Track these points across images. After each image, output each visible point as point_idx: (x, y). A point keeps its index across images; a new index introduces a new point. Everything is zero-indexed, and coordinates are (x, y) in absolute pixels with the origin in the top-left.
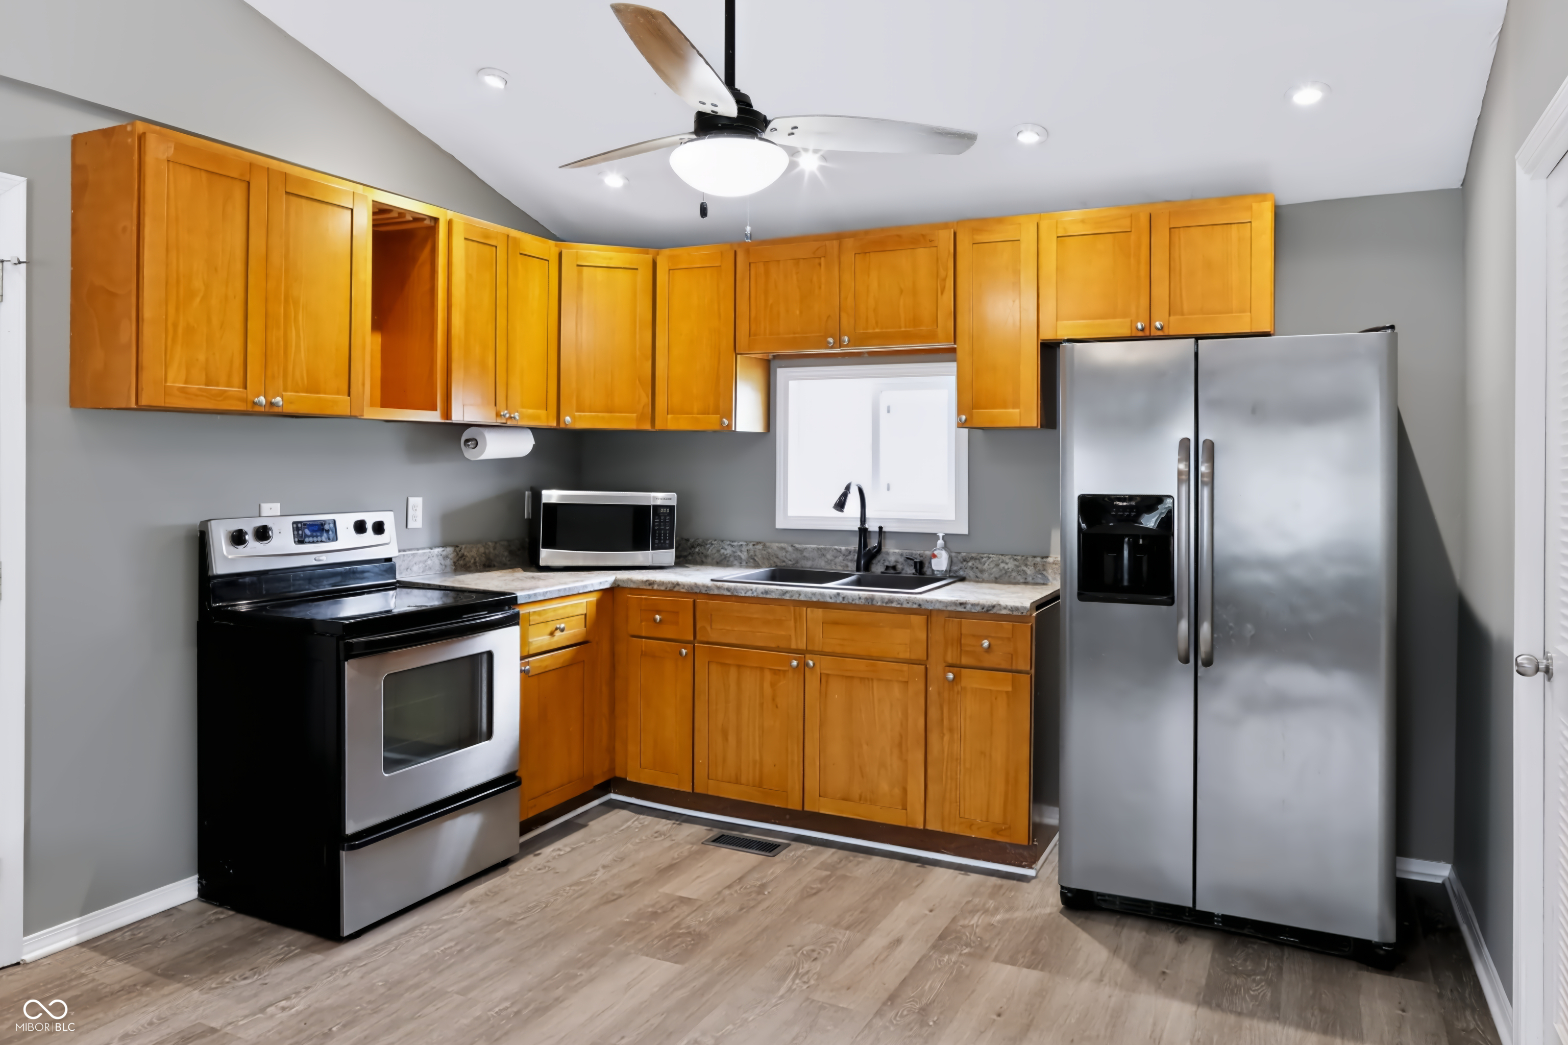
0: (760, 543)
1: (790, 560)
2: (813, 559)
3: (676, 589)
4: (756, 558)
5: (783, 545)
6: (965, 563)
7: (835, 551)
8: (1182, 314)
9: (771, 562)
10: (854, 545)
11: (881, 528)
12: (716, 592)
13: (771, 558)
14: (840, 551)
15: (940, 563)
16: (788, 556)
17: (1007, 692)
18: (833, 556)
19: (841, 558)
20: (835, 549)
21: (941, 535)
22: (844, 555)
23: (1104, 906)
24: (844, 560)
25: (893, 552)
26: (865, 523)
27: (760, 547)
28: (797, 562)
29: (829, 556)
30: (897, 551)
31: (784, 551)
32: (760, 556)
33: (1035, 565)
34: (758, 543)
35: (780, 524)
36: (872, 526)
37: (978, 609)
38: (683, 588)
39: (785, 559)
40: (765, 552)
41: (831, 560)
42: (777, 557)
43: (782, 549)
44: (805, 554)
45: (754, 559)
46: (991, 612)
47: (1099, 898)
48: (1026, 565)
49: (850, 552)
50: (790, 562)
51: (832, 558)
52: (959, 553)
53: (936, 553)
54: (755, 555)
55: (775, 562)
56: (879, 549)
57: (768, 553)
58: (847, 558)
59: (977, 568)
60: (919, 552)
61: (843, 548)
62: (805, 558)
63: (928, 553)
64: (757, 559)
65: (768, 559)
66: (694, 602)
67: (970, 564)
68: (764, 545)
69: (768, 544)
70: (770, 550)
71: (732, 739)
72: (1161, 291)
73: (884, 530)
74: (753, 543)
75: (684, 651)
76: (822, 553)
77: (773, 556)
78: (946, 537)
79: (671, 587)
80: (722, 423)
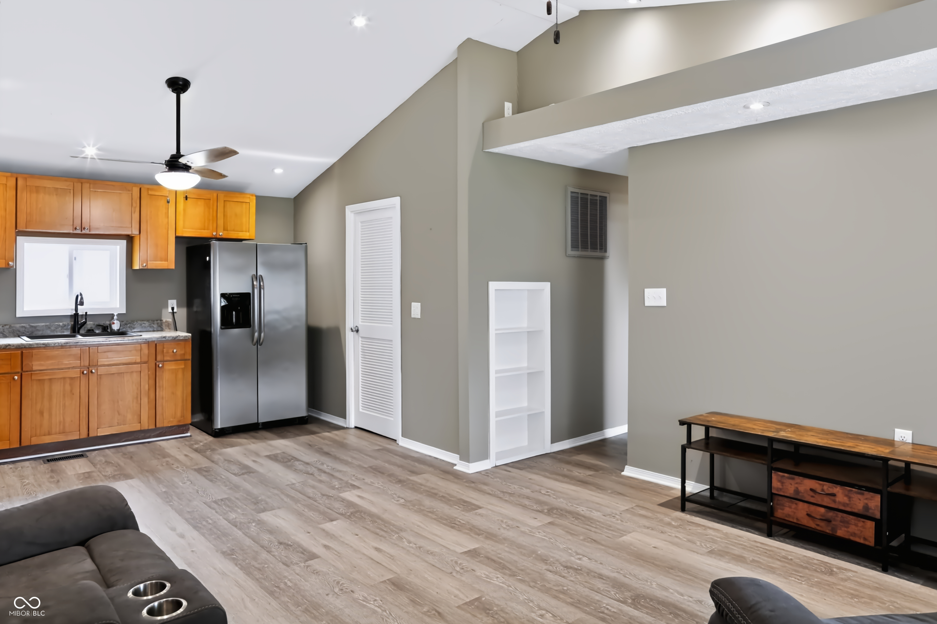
0: (7, 325)
1: (28, 332)
2: (43, 330)
4: (4, 333)
5: (23, 325)
6: (126, 326)
7: (56, 325)
9: (15, 334)
10: (70, 323)
11: (86, 313)
12: (35, 346)
13: (15, 332)
14: (59, 325)
15: (116, 326)
16: (26, 330)
18: (55, 328)
19: (60, 328)
20: (56, 324)
21: (116, 314)
22: (62, 327)
24: (62, 329)
25: (90, 324)
26: (77, 311)
27: (8, 327)
28: (32, 332)
29: (52, 328)
30: (91, 323)
31: (24, 328)
32: (7, 332)
33: (158, 323)
34: (5, 325)
35: (18, 315)
36: (80, 312)
37: (171, 338)
38: (13, 347)
39: (25, 332)
40: (11, 329)
41: (54, 330)
42: (20, 331)
43: (23, 327)
44: (38, 328)
45: (3, 334)
46: (176, 339)
48: (154, 324)
49: (65, 326)
51: (55, 329)
52: (123, 322)
53: (114, 322)
54: (4, 332)
55: (17, 334)
56: (85, 323)
57: (13, 330)
58: (64, 328)
59: (132, 327)
60: (103, 322)
61: (61, 324)
62: (39, 330)
63: (108, 323)
64: (5, 333)
65: (12, 333)
66: (22, 353)
67: (128, 325)
68: (10, 327)
69: (12, 325)
70: (14, 328)
71: (46, 415)
72: (220, 221)
73: (88, 313)
74: (2, 326)
75: (16, 377)
76: (48, 327)
77: (16, 331)
78: (119, 315)
80: (8, 264)
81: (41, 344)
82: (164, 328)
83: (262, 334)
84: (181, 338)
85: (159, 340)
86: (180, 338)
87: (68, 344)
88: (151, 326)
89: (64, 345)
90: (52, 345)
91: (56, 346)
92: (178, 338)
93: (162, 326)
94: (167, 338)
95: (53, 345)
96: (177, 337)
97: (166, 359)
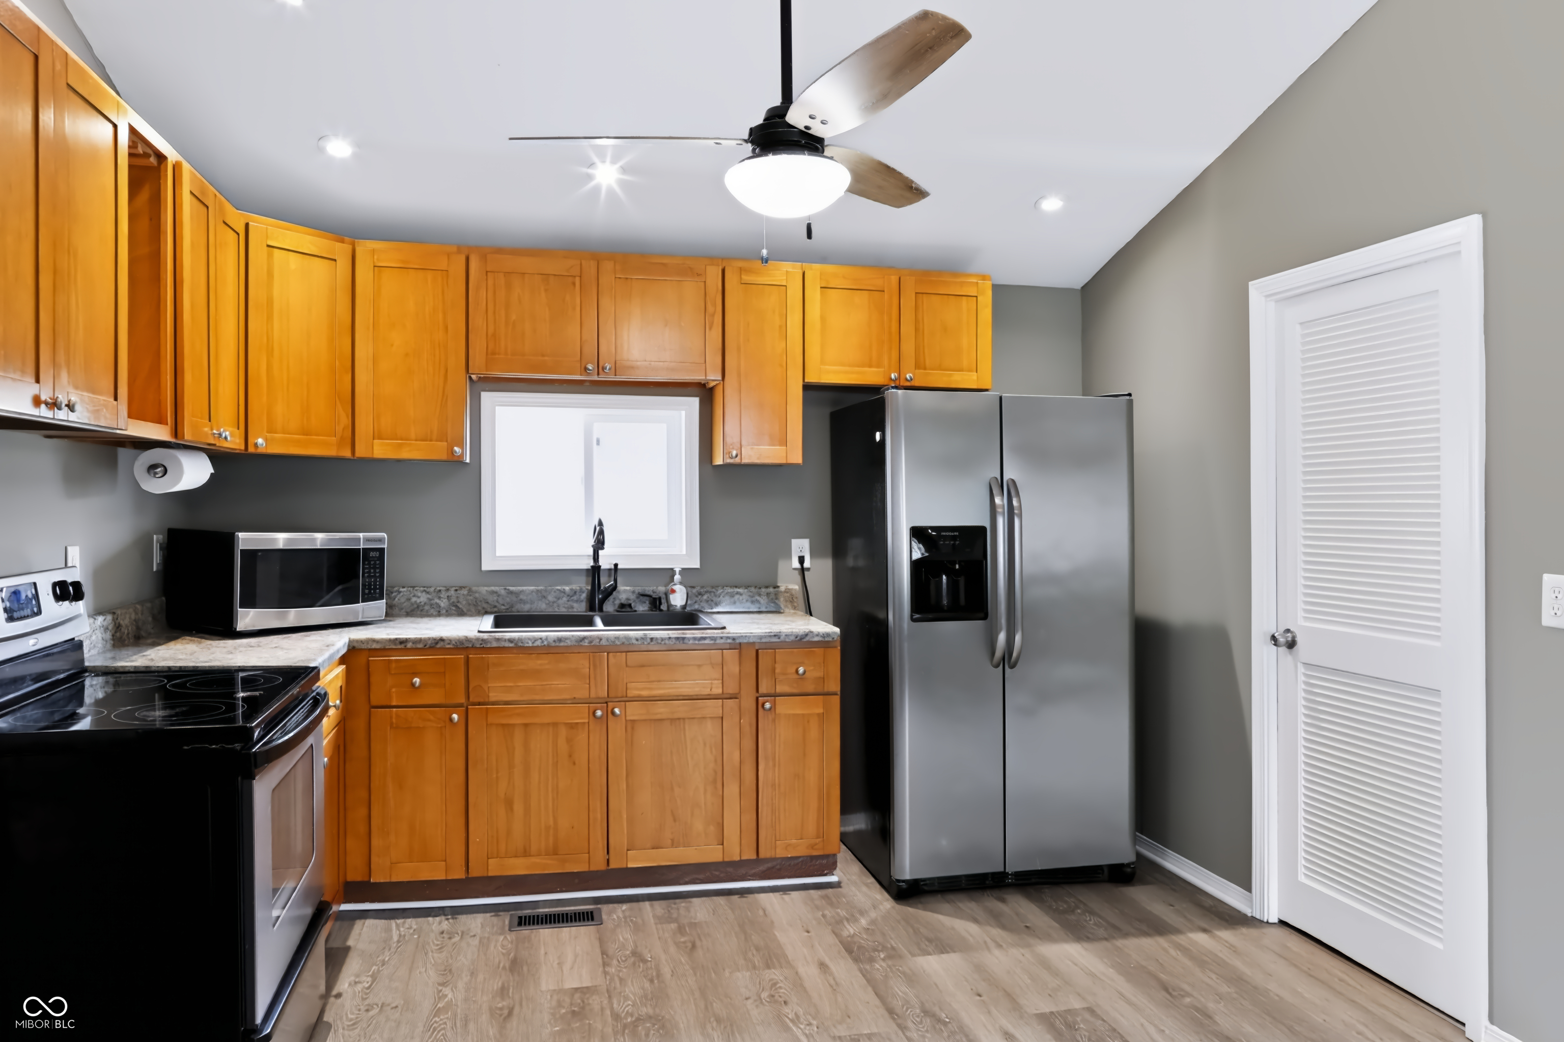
0: (464, 587)
1: (503, 605)
2: (532, 602)
3: (438, 646)
4: (458, 604)
5: (493, 588)
6: (700, 597)
7: (558, 592)
8: (925, 369)
9: (480, 608)
10: (583, 585)
11: (616, 565)
12: (495, 644)
13: (479, 604)
14: (564, 592)
15: (678, 599)
16: (501, 601)
17: (818, 714)
18: (556, 598)
19: (565, 599)
20: (558, 590)
21: (677, 570)
22: (568, 596)
23: (926, 888)
24: (568, 601)
25: (625, 591)
26: (598, 561)
27: (465, 592)
28: (512, 607)
29: (551, 598)
30: (628, 588)
31: (495, 595)
32: (464, 602)
33: (768, 594)
34: (461, 588)
35: (487, 565)
36: (605, 563)
37: (792, 638)
38: (449, 644)
39: (497, 604)
40: (471, 598)
41: (554, 602)
42: (487, 603)
43: (493, 592)
44: (522, 597)
45: (456, 606)
46: (805, 640)
47: (922, 883)
48: (760, 595)
49: (575, 593)
50: (503, 607)
51: (555, 600)
52: (693, 587)
53: (675, 588)
54: (458, 602)
55: (484, 608)
56: (614, 588)
57: (476, 598)
58: (572, 598)
59: (712, 601)
60: (651, 588)
61: (567, 588)
62: (524, 602)
63: (662, 589)
64: (460, 606)
65: (474, 605)
66: (467, 660)
67: (705, 597)
68: (470, 590)
69: (474, 589)
70: (477, 595)
71: (518, 807)
72: (908, 347)
73: (619, 567)
74: (454, 588)
75: (455, 716)
76: (542, 596)
77: (481, 601)
78: (684, 571)
79: (432, 644)
80: (452, 452)
81: (505, 640)
82: (782, 606)
83: (1018, 638)
84: (816, 639)
85: (764, 640)
86: (813, 637)
87: (562, 644)
88: (753, 599)
89: (553, 644)
90: (528, 643)
91: (538, 647)
92: (807, 639)
93: (777, 601)
94: (782, 638)
95: (530, 644)
96: (807, 635)
97: (780, 689)
